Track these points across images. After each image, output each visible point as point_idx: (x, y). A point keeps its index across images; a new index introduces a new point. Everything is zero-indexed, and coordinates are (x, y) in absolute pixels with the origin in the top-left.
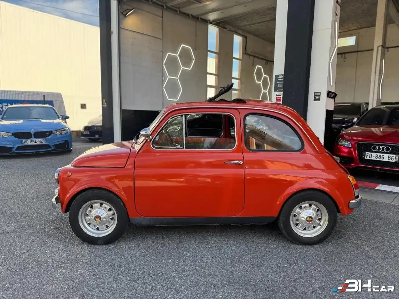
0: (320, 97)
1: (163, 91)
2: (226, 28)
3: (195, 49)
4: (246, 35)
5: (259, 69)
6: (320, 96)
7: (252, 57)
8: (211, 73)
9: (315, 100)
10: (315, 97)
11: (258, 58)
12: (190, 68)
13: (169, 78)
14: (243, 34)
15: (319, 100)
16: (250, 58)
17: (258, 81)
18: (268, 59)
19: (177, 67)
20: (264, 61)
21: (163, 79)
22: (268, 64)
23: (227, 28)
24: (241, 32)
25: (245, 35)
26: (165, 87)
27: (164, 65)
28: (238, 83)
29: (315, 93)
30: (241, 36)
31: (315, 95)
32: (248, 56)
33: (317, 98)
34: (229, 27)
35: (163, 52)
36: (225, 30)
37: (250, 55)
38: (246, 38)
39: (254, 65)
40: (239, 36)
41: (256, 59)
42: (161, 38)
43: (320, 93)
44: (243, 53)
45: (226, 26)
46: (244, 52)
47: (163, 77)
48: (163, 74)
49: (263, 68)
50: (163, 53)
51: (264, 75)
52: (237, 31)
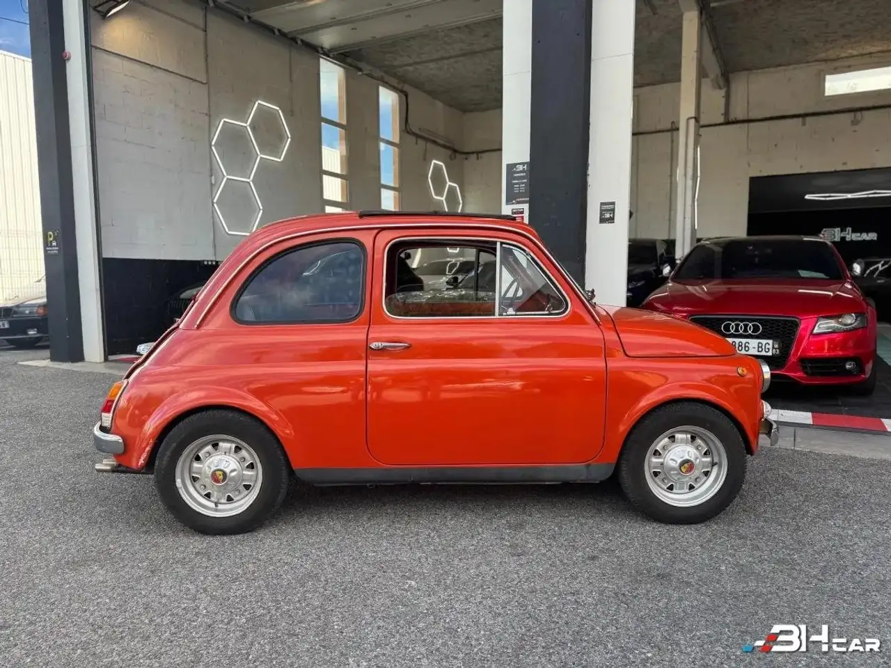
0: (614, 213)
1: (214, 211)
2: (360, 70)
3: (289, 114)
4: (407, 88)
5: (437, 169)
6: (613, 210)
7: (421, 142)
8: (333, 171)
9: (603, 220)
10: (601, 214)
11: (435, 142)
12: (280, 158)
13: (228, 179)
14: (400, 87)
15: (611, 220)
16: (417, 143)
17: (436, 195)
18: (456, 148)
19: (248, 156)
20: (449, 152)
21: (213, 182)
22: (455, 158)
23: (363, 69)
24: (394, 82)
25: (405, 89)
26: (218, 200)
27: (213, 148)
28: (395, 197)
29: (602, 204)
30: (394, 91)
31: (601, 211)
32: (414, 138)
33: (608, 216)
34: (367, 68)
35: (209, 115)
36: (360, 73)
37: (417, 136)
38: (407, 96)
39: (426, 160)
40: (392, 90)
41: (430, 145)
42: (205, 82)
43: (613, 203)
44: (401, 131)
45: (360, 65)
46: (404, 128)
47: (213, 178)
48: (212, 171)
49: (446, 166)
50: (211, 117)
51: (449, 183)
52: (387, 78)
